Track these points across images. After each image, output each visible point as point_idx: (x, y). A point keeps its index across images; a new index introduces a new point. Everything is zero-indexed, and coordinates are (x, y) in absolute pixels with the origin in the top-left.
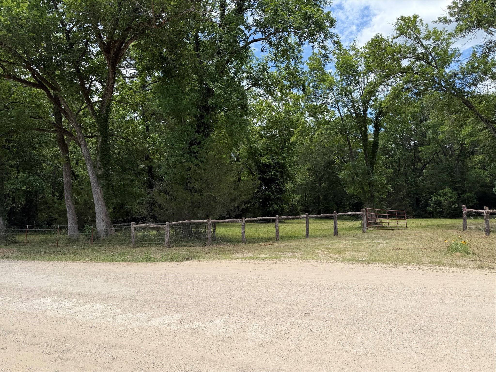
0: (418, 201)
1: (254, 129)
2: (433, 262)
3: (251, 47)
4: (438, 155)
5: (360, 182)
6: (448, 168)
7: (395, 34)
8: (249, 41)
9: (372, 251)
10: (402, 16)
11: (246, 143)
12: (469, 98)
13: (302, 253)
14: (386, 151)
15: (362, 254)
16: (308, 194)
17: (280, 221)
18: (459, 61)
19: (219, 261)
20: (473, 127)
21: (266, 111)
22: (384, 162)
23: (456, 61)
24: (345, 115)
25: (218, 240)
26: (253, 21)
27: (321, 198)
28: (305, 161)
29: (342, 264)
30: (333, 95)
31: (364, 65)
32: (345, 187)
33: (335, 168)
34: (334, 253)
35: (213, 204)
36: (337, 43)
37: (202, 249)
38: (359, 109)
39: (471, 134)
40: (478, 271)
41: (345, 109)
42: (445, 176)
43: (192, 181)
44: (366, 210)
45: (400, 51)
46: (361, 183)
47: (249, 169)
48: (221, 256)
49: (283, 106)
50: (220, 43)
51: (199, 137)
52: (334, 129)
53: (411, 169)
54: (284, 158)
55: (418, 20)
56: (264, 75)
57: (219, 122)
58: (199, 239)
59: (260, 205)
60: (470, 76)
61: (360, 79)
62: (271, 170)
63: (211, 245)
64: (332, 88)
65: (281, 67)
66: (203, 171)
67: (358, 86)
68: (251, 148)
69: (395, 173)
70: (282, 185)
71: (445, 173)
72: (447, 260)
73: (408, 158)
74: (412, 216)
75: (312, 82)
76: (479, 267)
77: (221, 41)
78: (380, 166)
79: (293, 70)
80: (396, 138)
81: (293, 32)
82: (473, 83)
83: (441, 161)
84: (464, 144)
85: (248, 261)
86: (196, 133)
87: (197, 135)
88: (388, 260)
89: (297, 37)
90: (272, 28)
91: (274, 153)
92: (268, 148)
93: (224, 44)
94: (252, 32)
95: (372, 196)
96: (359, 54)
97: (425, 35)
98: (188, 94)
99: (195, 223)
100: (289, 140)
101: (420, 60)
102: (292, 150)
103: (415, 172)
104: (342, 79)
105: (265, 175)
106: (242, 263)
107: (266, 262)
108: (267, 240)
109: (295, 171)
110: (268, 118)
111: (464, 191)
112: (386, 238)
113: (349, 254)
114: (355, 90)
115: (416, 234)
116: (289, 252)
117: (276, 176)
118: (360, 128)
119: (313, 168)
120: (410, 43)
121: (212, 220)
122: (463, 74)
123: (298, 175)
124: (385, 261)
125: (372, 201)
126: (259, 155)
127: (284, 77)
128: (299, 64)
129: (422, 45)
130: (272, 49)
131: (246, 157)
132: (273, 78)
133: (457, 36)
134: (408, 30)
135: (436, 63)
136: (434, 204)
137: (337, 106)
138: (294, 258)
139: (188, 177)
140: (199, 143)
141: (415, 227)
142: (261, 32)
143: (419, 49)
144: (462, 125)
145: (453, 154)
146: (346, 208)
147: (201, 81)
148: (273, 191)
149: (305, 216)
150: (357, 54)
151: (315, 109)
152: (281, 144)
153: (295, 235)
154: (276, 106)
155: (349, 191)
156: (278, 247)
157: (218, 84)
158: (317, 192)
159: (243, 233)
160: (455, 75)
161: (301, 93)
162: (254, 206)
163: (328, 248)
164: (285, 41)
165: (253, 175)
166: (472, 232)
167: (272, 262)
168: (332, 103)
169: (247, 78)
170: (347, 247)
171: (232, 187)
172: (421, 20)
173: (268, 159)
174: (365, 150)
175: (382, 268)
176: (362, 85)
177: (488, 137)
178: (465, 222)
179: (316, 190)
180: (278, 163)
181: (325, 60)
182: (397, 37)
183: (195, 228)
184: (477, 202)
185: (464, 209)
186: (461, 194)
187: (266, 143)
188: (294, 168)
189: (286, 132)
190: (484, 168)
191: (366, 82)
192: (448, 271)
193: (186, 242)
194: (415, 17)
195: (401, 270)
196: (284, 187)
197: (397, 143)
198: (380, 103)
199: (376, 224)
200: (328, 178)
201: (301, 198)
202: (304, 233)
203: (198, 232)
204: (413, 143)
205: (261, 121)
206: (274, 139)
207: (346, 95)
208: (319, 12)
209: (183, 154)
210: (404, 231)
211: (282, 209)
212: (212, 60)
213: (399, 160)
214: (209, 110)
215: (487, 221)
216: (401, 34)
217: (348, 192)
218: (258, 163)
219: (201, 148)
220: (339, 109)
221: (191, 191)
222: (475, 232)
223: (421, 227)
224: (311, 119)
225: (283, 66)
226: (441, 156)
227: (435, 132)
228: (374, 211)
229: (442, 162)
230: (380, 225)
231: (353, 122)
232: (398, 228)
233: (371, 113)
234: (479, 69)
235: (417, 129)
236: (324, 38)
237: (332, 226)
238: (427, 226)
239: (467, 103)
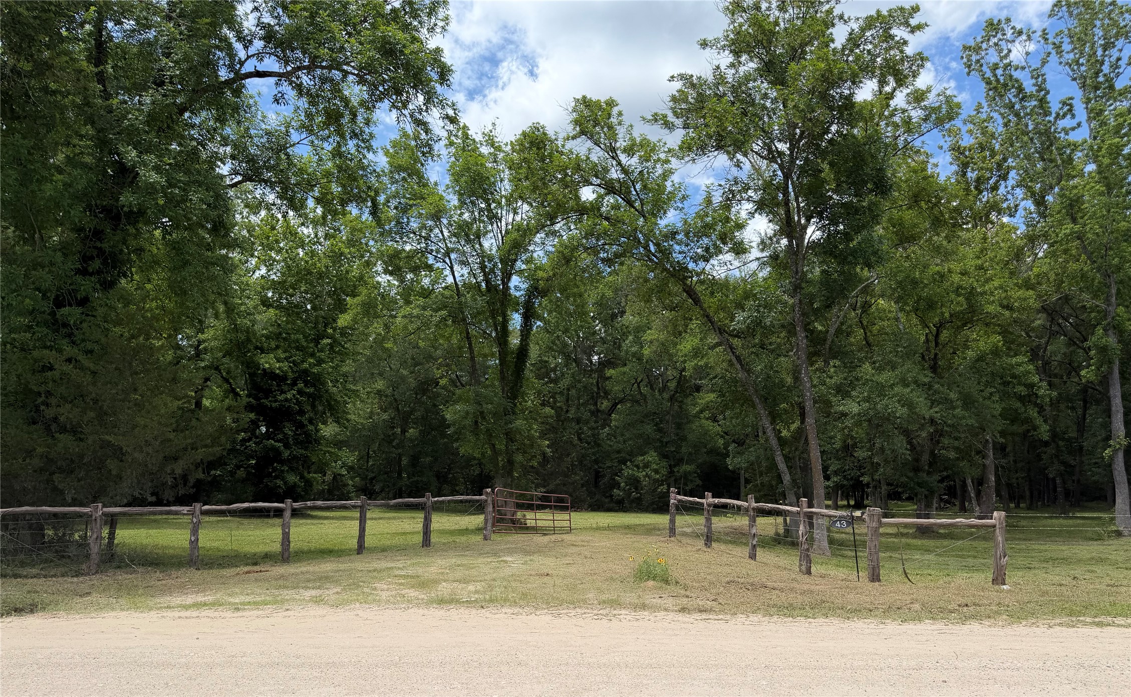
0: (598, 476)
1: (247, 285)
2: (604, 602)
3: (247, 85)
4: (639, 387)
5: (488, 430)
6: (655, 413)
7: (570, 130)
8: (243, 71)
9: (494, 580)
10: (584, 97)
11: (223, 316)
12: (694, 284)
13: (338, 589)
14: (543, 370)
15: (471, 588)
16: (374, 452)
17: (295, 513)
18: (683, 208)
19: (113, 614)
20: (701, 340)
21: (282, 245)
22: (539, 393)
23: (678, 207)
24: (465, 283)
25: (122, 560)
26: (258, 25)
27: (405, 461)
28: (373, 374)
29: (426, 611)
30: (440, 235)
31: (510, 181)
32: (457, 440)
33: (438, 395)
34: (413, 587)
35: (112, 465)
36: (453, 120)
37: (70, 582)
38: (495, 273)
39: (697, 353)
40: (681, 617)
41: (465, 271)
42: (649, 429)
43: (53, 401)
44: (493, 491)
45: (578, 168)
46: (489, 434)
47: (226, 380)
48: (122, 601)
49: (325, 239)
50: (165, 60)
51: (86, 285)
52: (440, 309)
53: (590, 411)
54: (320, 362)
55: (615, 111)
56: (279, 158)
57: (146, 256)
58: (63, 557)
59: (249, 473)
60: (698, 241)
61: (499, 211)
62: (285, 388)
63: (97, 572)
64: (439, 219)
65: (323, 149)
66: (89, 378)
67: (495, 225)
68: (236, 329)
69: (558, 415)
70: (311, 427)
71: (649, 424)
72: (630, 597)
73: (585, 387)
74: (586, 506)
75: (395, 197)
76: (683, 610)
77: (168, 55)
78: (530, 400)
79: (351, 160)
80: (565, 345)
81: (354, 74)
82: (703, 256)
83: (644, 397)
84: (684, 369)
85: (195, 614)
86: (76, 274)
87: (79, 278)
88: (520, 599)
89: (365, 88)
90: (304, 53)
91: (297, 348)
92: (280, 334)
93: (176, 62)
94: (252, 50)
95: (511, 462)
96: (501, 156)
97: (625, 144)
98: (60, 171)
99: (55, 515)
100: (335, 321)
101: (615, 193)
102: (343, 347)
103: (597, 417)
104: (462, 203)
105: (267, 398)
106: (180, 617)
107: (244, 614)
108: (259, 560)
109: (346, 395)
110: (285, 260)
111: (680, 461)
112: (527, 553)
113: (444, 589)
114: (486, 233)
115: (586, 544)
116: (306, 588)
117: (298, 403)
118: (493, 315)
119: (389, 391)
120: (597, 155)
121: (104, 506)
122: (687, 235)
123: (354, 405)
124: (515, 602)
125: (510, 473)
126: (256, 348)
127: (328, 174)
128: (365, 151)
129: (619, 163)
130: (303, 103)
131: (221, 351)
132: (301, 171)
133: (683, 158)
134: (594, 127)
135: (642, 205)
136: (626, 482)
137: (447, 260)
138: (317, 601)
139: (42, 389)
140: (84, 302)
141: (585, 529)
142: (276, 56)
143: (613, 170)
144: (680, 333)
145: (665, 388)
146: (457, 485)
147: (103, 143)
148: (287, 438)
149: (359, 503)
150: (496, 155)
151: (400, 259)
152: (315, 328)
153: (331, 547)
154: (309, 237)
155: (465, 449)
156: (282, 577)
157: (151, 159)
158: (397, 447)
159: (194, 543)
160: (673, 234)
161: (366, 216)
162: (232, 473)
163: (401, 576)
164: (336, 90)
165: (237, 394)
166: (685, 540)
167: (260, 612)
168: (438, 251)
169: (233, 157)
170: (443, 573)
171: (171, 424)
172: (620, 114)
173: (278, 361)
174: (501, 364)
175: (506, 616)
176: (503, 223)
177: (723, 361)
178: (672, 521)
179: (394, 444)
180: (306, 372)
181: (424, 154)
182: (574, 138)
183: (54, 528)
184: (700, 483)
185: (672, 495)
186: (675, 466)
187: (276, 321)
188: (344, 387)
189: (330, 300)
190: (715, 420)
191: (510, 220)
192: (629, 617)
193: (23, 564)
194: (611, 103)
195: (542, 619)
196: (318, 431)
197: (567, 357)
198: (538, 268)
199: (513, 522)
200: (423, 418)
201: (358, 460)
202: (354, 543)
203: (61, 539)
204: (596, 357)
205: (266, 266)
206: (298, 314)
207: (468, 241)
208: (416, 45)
209: (29, 328)
210: (565, 537)
211: (309, 483)
212: (141, 96)
213: (568, 390)
214: (119, 219)
215: (708, 520)
216: (583, 132)
217: (462, 451)
218: (251, 367)
219: (87, 315)
220: (452, 268)
221: (48, 428)
222: (689, 541)
223: (598, 529)
224: (388, 281)
225: (328, 147)
226: (645, 390)
227: (638, 342)
228: (511, 494)
229: (645, 400)
230: (521, 523)
231: (481, 302)
232: (554, 530)
233: (517, 285)
234: (715, 230)
235: (605, 332)
236: (424, 104)
237: (420, 527)
238: (609, 528)
239: (690, 292)
